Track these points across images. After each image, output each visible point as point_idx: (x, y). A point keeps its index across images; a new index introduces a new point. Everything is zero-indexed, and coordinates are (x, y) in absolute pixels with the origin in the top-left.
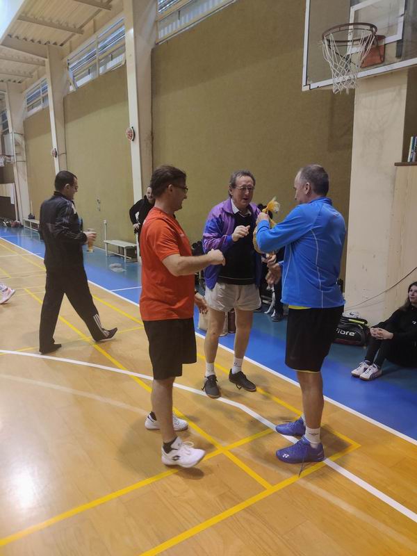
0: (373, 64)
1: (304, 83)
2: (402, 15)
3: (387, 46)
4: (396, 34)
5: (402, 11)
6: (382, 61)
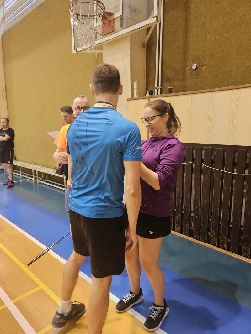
0: (108, 33)
1: (73, 48)
3: (115, 20)
4: (119, 11)
6: (113, 31)
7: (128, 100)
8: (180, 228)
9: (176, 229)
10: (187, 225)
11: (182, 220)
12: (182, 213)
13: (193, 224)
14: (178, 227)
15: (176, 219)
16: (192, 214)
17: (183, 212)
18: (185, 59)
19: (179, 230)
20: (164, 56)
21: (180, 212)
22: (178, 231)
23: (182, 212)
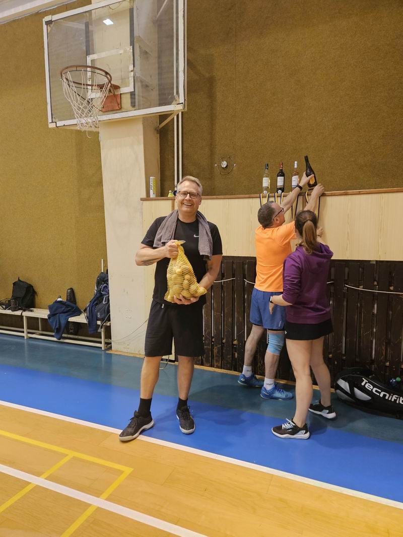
0: (113, 110)
1: (50, 120)
2: (132, 71)
3: (122, 96)
4: (129, 86)
5: (131, 68)
6: (120, 109)
7: (142, 200)
8: (220, 363)
9: (215, 364)
10: (229, 357)
11: (222, 352)
12: (222, 343)
13: (236, 354)
14: (217, 361)
15: (215, 351)
16: (235, 342)
17: (224, 341)
18: (212, 154)
19: (219, 365)
20: (184, 147)
21: (220, 342)
22: (218, 367)
23: (222, 341)
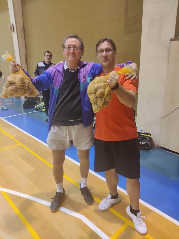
7: (171, 40)
